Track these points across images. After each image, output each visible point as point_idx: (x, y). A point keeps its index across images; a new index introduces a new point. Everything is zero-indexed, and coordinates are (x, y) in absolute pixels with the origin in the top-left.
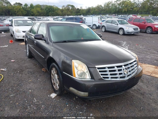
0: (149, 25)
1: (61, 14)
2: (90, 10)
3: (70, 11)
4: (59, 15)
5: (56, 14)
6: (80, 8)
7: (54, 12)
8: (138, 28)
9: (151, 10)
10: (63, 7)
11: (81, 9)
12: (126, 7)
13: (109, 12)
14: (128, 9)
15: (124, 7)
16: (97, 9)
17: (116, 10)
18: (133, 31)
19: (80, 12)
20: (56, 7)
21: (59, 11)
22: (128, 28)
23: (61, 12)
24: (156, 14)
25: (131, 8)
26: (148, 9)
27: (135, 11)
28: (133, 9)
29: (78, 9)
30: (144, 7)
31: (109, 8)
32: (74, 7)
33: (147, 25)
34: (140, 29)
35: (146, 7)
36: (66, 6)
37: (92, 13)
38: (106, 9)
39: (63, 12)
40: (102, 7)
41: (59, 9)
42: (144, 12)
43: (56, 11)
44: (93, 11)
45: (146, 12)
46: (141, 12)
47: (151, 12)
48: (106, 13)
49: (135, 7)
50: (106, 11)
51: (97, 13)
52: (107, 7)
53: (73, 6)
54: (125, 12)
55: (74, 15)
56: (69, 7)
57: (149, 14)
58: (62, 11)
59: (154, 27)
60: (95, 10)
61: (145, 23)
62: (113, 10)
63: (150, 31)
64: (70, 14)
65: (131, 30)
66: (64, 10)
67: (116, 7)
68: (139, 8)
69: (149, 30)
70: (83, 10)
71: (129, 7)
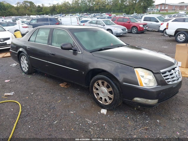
0: (133, 25)
1: (17, 13)
2: (55, 8)
3: (28, 9)
4: (14, 14)
5: (9, 13)
6: (41, 6)
7: (6, 10)
8: (125, 29)
9: (124, 8)
10: (17, 4)
11: (43, 7)
12: (97, 4)
13: (79, 10)
14: (99, 7)
15: (95, 4)
16: (64, 7)
17: (86, 8)
18: (122, 32)
19: (43, 10)
20: (8, 4)
21: (13, 9)
22: (116, 29)
23: (16, 11)
24: (129, 12)
25: (103, 6)
26: (121, 6)
27: (107, 9)
28: (105, 7)
29: (39, 7)
30: (116, 4)
31: (78, 5)
32: (33, 3)
33: (132, 25)
34: (127, 29)
35: (118, 5)
36: (22, 3)
37: (59, 12)
38: (75, 7)
39: (19, 11)
40: (70, 4)
41: (13, 7)
42: (117, 10)
43: (9, 10)
44: (59, 10)
45: (118, 10)
46: (114, 10)
47: (124, 10)
48: (75, 11)
49: (107, 5)
50: (76, 9)
51: (64, 12)
52: (76, 4)
53: (31, 2)
54: (97, 10)
55: (35, 14)
56: (27, 4)
57: (122, 12)
58: (17, 9)
59: (139, 27)
60: (61, 8)
61: (129, 23)
62: (83, 8)
63: (136, 31)
64: (30, 12)
65: (120, 30)
66: (20, 8)
67: (86, 4)
68: (111, 6)
69: (134, 30)
70: (46, 8)
71: (100, 4)
